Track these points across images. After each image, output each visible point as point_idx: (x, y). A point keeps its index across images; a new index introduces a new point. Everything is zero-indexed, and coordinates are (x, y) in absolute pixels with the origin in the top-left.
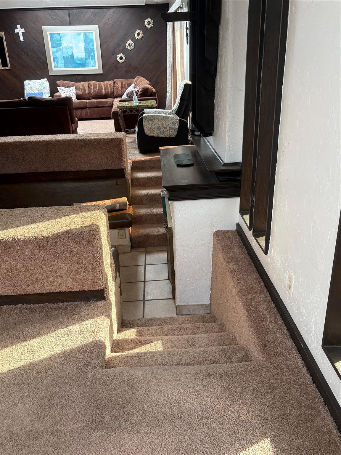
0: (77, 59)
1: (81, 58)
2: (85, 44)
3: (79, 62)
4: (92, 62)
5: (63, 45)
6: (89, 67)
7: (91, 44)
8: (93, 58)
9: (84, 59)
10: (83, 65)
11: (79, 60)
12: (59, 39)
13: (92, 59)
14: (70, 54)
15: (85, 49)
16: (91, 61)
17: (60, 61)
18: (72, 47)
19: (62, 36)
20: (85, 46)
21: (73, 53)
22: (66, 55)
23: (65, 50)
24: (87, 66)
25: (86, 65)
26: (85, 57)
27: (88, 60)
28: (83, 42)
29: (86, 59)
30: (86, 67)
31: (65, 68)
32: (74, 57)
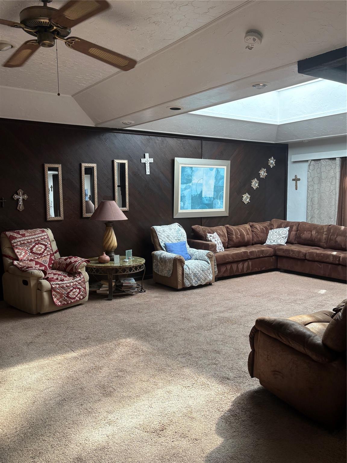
0: (205, 198)
1: (209, 197)
2: (216, 181)
3: (206, 202)
4: (219, 203)
5: (193, 182)
6: (216, 208)
7: (221, 181)
8: (221, 197)
9: (212, 198)
10: (210, 206)
11: (207, 200)
12: (190, 174)
13: (220, 199)
14: (199, 193)
15: (215, 187)
16: (219, 201)
17: (187, 201)
18: (201, 185)
19: (194, 170)
20: (214, 183)
21: (202, 192)
22: (194, 193)
23: (194, 187)
24: (215, 206)
25: (213, 206)
26: (213, 196)
27: (216, 200)
28: (214, 178)
29: (214, 199)
30: (213, 208)
31: (192, 209)
32: (203, 196)
